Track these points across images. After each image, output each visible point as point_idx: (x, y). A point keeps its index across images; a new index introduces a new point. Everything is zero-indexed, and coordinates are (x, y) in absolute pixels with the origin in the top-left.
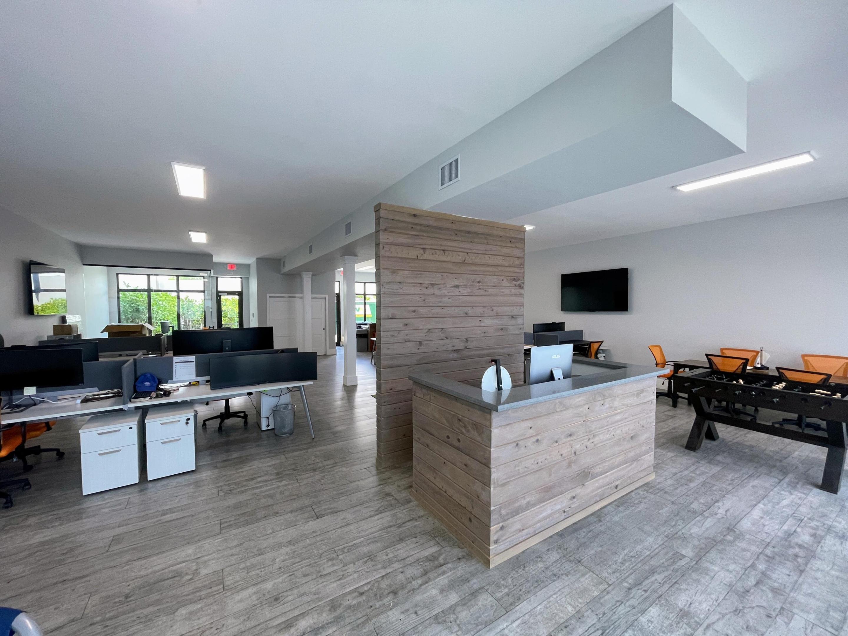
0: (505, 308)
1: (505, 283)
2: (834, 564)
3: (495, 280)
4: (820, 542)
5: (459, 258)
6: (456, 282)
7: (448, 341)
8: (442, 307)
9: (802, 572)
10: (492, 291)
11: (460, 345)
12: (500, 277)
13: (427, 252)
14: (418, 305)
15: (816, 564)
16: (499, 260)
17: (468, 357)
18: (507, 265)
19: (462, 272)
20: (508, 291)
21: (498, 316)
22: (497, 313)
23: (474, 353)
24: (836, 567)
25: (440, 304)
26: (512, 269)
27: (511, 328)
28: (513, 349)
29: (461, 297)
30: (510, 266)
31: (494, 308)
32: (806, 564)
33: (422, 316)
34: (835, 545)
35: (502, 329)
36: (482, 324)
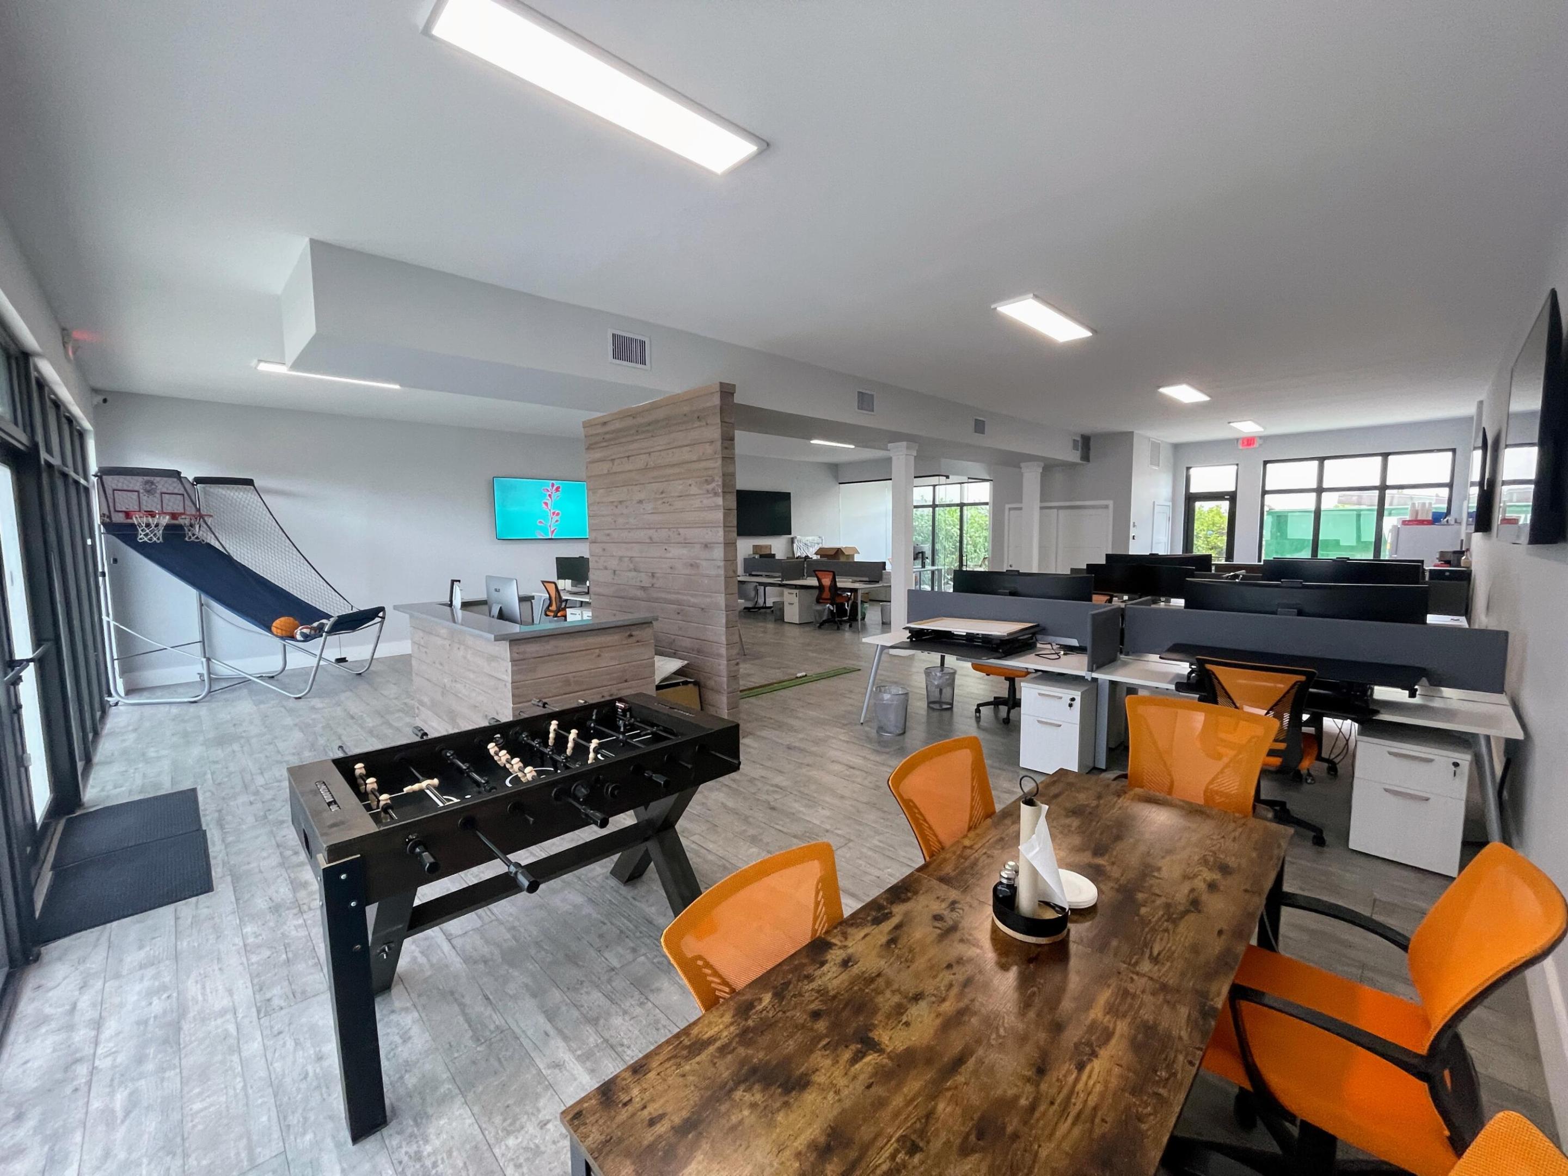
0: (697, 531)
1: (694, 490)
2: (261, 872)
3: (681, 487)
4: (292, 883)
5: (640, 462)
6: (642, 496)
7: (634, 574)
9: (278, 846)
10: (679, 504)
11: (646, 582)
13: (616, 462)
15: (275, 860)
16: (685, 455)
17: (656, 600)
18: (695, 458)
21: (686, 543)
22: (685, 539)
23: (663, 595)
24: (257, 870)
25: (627, 526)
26: (703, 465)
27: (704, 563)
28: (708, 600)
29: (645, 517)
30: (699, 460)
31: (680, 530)
32: (281, 854)
34: (277, 892)
35: (692, 565)
36: (668, 555)
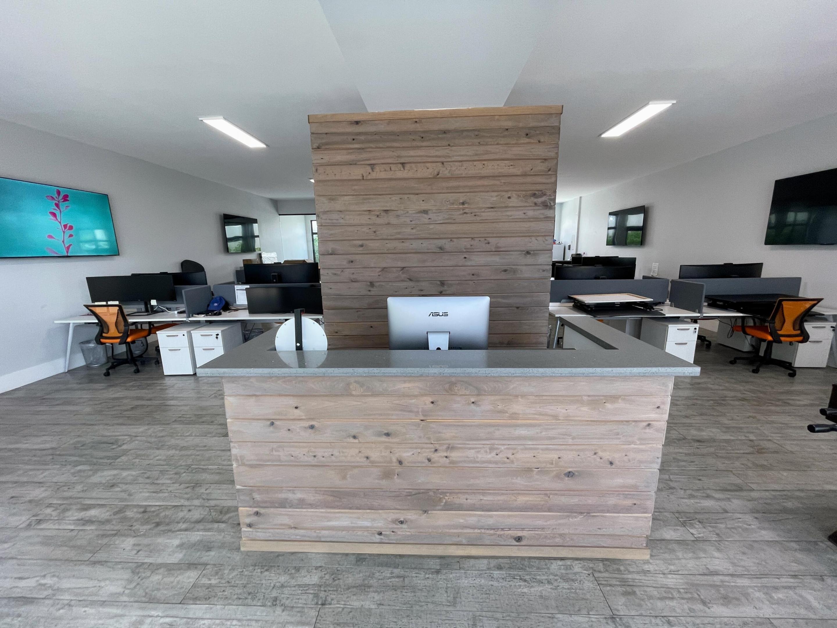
8: (403, 240)
12: (504, 193)
14: (366, 238)
19: (435, 191)
20: (521, 213)
33: (373, 252)
